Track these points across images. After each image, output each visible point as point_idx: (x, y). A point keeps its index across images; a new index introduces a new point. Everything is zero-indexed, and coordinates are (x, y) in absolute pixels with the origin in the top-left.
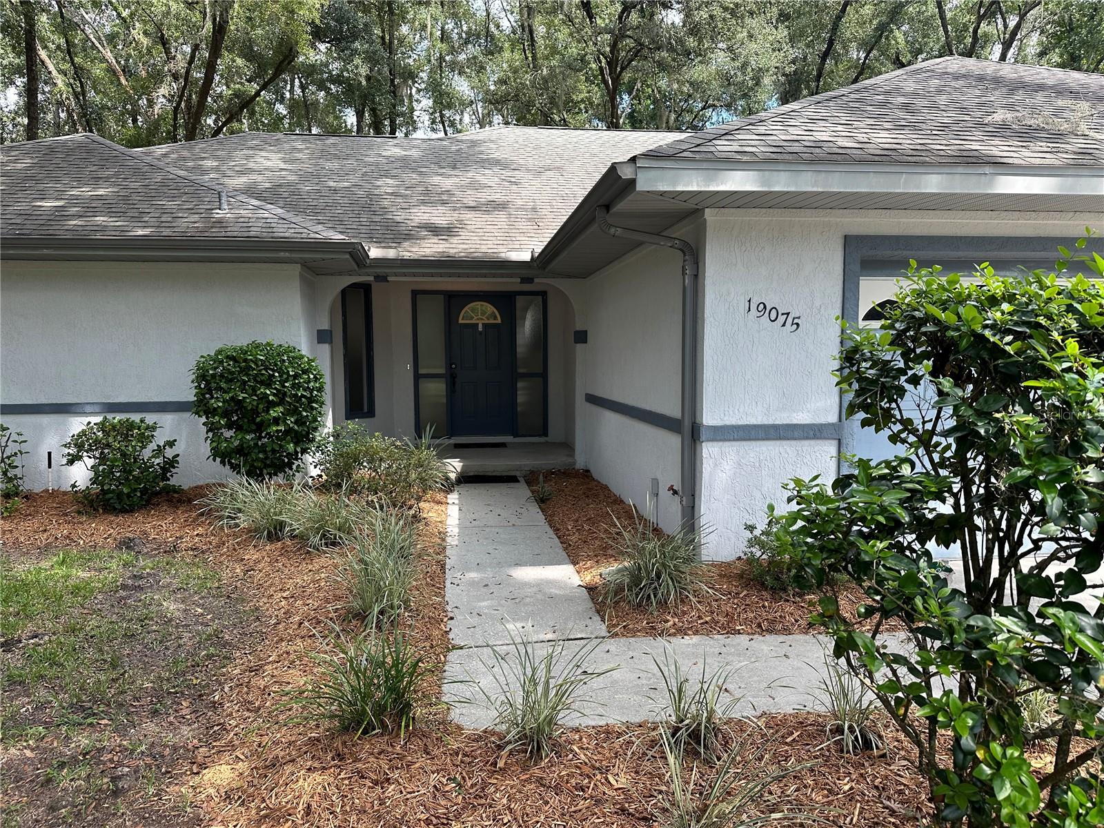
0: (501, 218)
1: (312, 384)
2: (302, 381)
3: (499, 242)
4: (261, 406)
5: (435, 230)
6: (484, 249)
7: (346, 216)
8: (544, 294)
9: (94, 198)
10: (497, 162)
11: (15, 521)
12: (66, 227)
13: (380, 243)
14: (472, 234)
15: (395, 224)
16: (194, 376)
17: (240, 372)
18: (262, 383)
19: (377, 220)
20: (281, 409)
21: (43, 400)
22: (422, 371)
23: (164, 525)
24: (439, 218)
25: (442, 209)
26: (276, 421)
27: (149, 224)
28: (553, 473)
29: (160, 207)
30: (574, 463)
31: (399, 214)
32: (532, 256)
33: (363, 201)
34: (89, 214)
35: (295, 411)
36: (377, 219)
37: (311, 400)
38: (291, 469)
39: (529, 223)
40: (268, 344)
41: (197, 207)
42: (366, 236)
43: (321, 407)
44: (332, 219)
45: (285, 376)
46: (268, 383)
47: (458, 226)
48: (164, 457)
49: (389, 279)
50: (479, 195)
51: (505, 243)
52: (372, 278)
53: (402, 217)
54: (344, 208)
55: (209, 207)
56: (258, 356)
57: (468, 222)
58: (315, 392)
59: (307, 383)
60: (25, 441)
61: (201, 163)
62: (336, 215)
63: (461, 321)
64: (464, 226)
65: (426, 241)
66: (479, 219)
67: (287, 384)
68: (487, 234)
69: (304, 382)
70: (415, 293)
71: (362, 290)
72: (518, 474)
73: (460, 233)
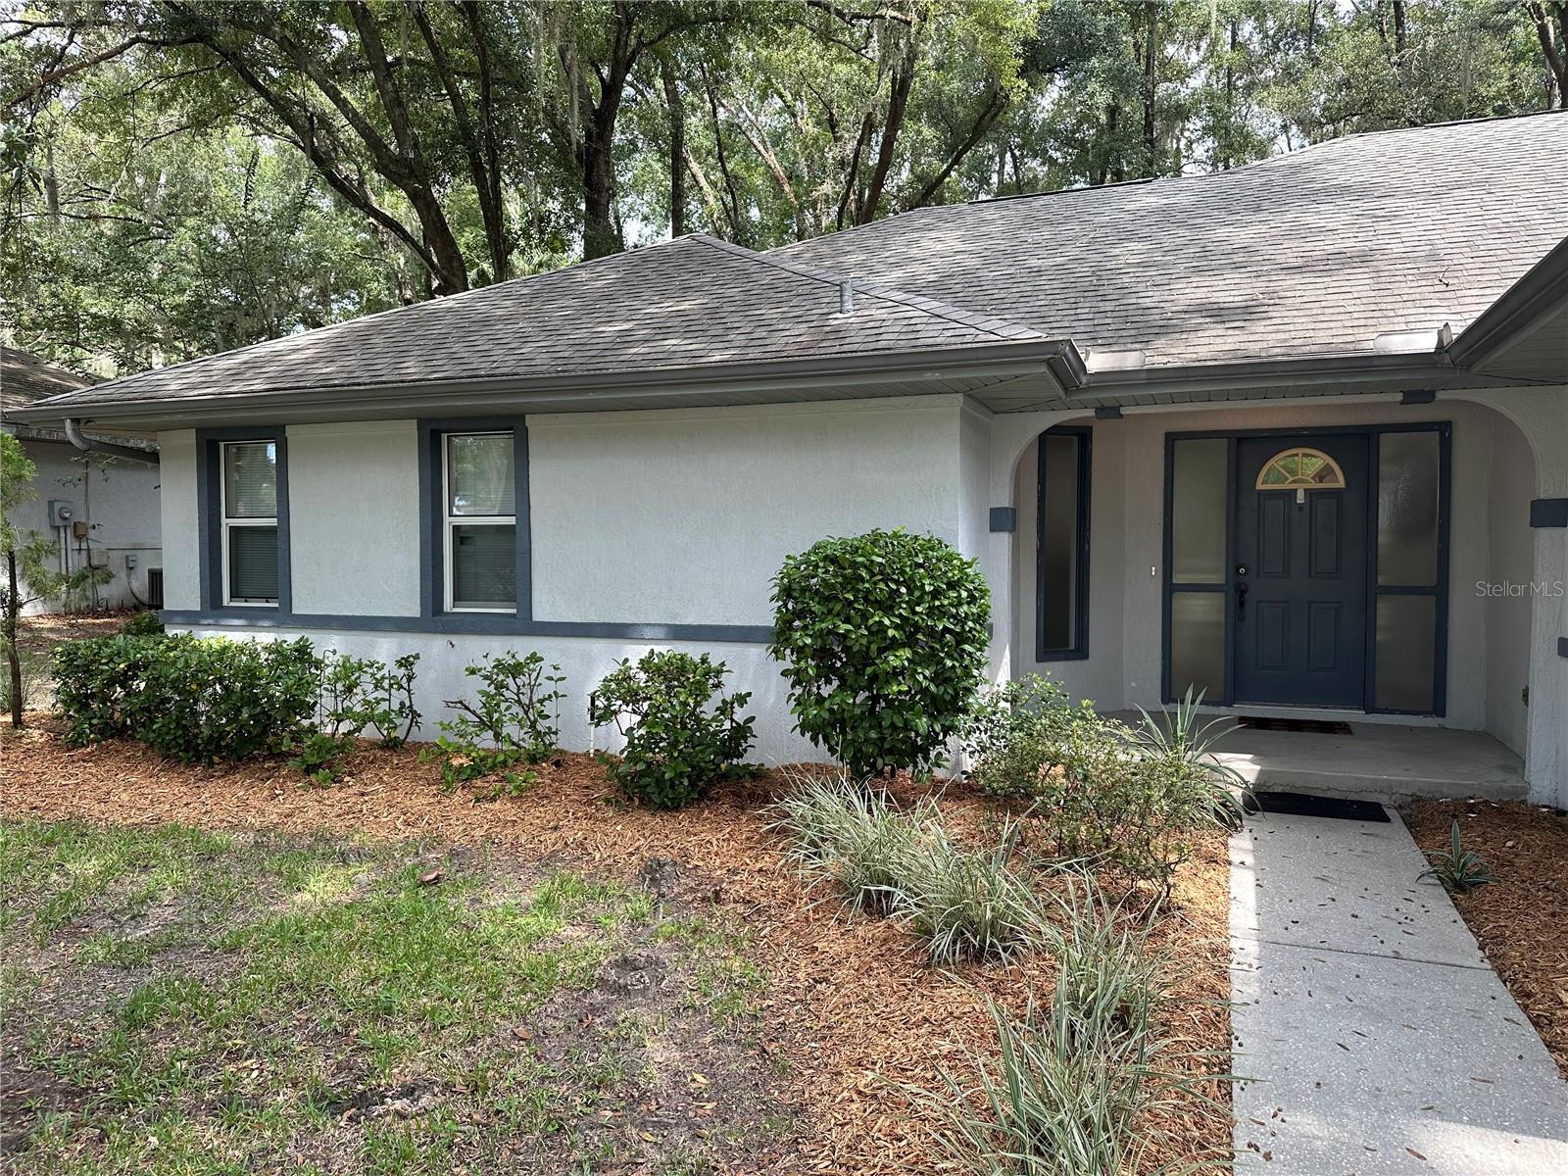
0: (1360, 282)
1: (965, 607)
2: (946, 602)
3: (1356, 323)
4: (874, 647)
5: (1218, 314)
6: (1322, 337)
7: (1053, 308)
8: (1444, 429)
9: (674, 314)
10: (1345, 190)
11: (524, 806)
12: (622, 358)
13: (1107, 345)
14: (1295, 313)
15: (1140, 312)
16: (776, 590)
17: (843, 586)
18: (879, 605)
19: (1108, 309)
20: (906, 653)
21: (594, 618)
22: (1178, 579)
23: (715, 842)
24: (1227, 293)
25: (1235, 277)
26: (897, 673)
27: (734, 344)
28: (1471, 808)
29: (756, 318)
30: (1526, 790)
31: (1150, 294)
32: (1440, 341)
33: (1084, 284)
34: (658, 337)
35: (932, 658)
36: (1109, 306)
37: (961, 638)
38: (926, 759)
39: (1424, 283)
40: (895, 535)
41: (809, 313)
42: (1085, 336)
43: (980, 650)
44: (1027, 316)
45: (917, 594)
46: (888, 607)
47: (1266, 301)
48: (732, 720)
49: (1123, 411)
50: (1308, 246)
51: (1370, 322)
52: (1090, 413)
53: (1155, 299)
54: (1051, 297)
55: (825, 311)
56: (874, 558)
57: (1289, 294)
58: (970, 624)
59: (955, 607)
60: (563, 679)
61: (841, 259)
62: (1035, 309)
63: (1260, 486)
64: (1277, 301)
65: (1200, 334)
66: (1311, 286)
67: (918, 609)
68: (1327, 311)
69: (951, 605)
70: (1171, 439)
71: (1076, 438)
72: (1383, 799)
73: (1270, 314)
